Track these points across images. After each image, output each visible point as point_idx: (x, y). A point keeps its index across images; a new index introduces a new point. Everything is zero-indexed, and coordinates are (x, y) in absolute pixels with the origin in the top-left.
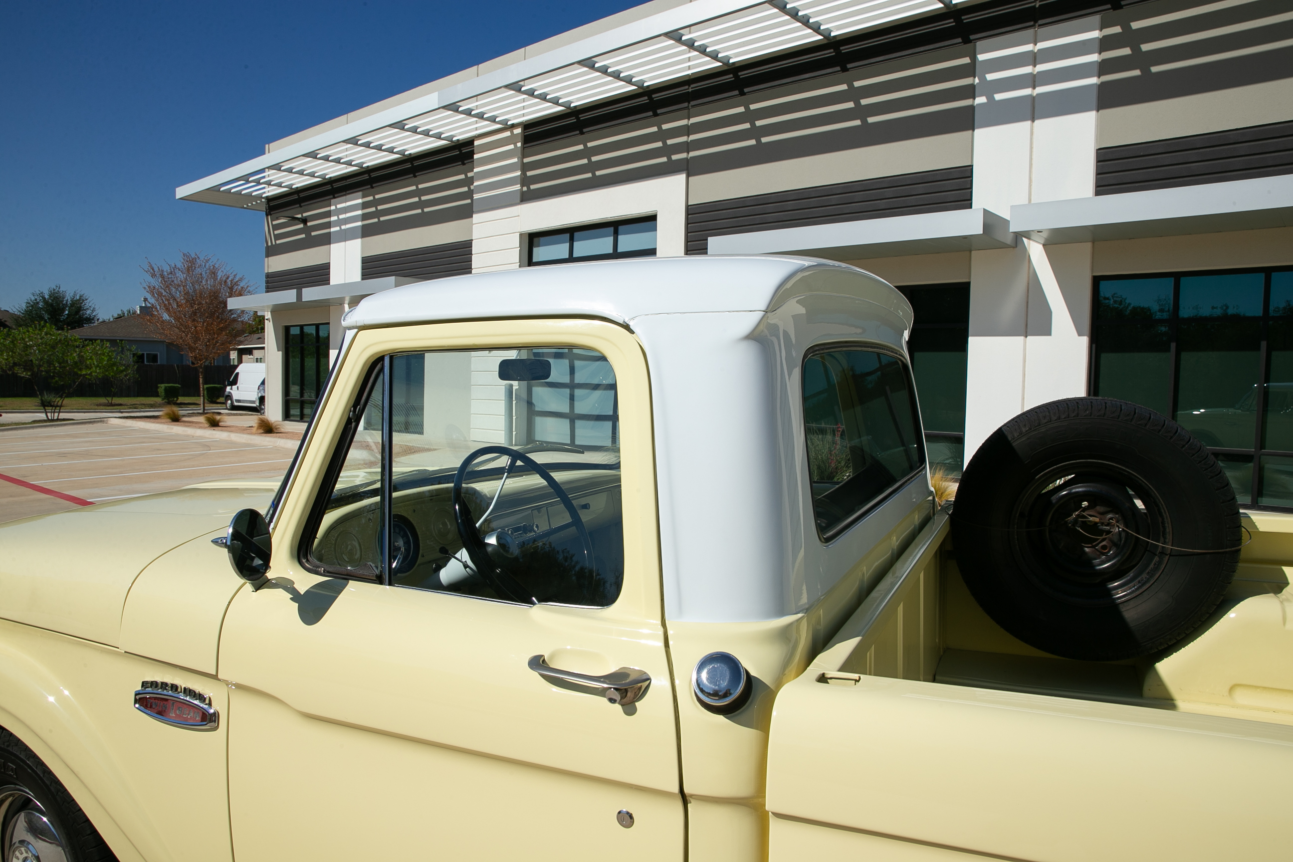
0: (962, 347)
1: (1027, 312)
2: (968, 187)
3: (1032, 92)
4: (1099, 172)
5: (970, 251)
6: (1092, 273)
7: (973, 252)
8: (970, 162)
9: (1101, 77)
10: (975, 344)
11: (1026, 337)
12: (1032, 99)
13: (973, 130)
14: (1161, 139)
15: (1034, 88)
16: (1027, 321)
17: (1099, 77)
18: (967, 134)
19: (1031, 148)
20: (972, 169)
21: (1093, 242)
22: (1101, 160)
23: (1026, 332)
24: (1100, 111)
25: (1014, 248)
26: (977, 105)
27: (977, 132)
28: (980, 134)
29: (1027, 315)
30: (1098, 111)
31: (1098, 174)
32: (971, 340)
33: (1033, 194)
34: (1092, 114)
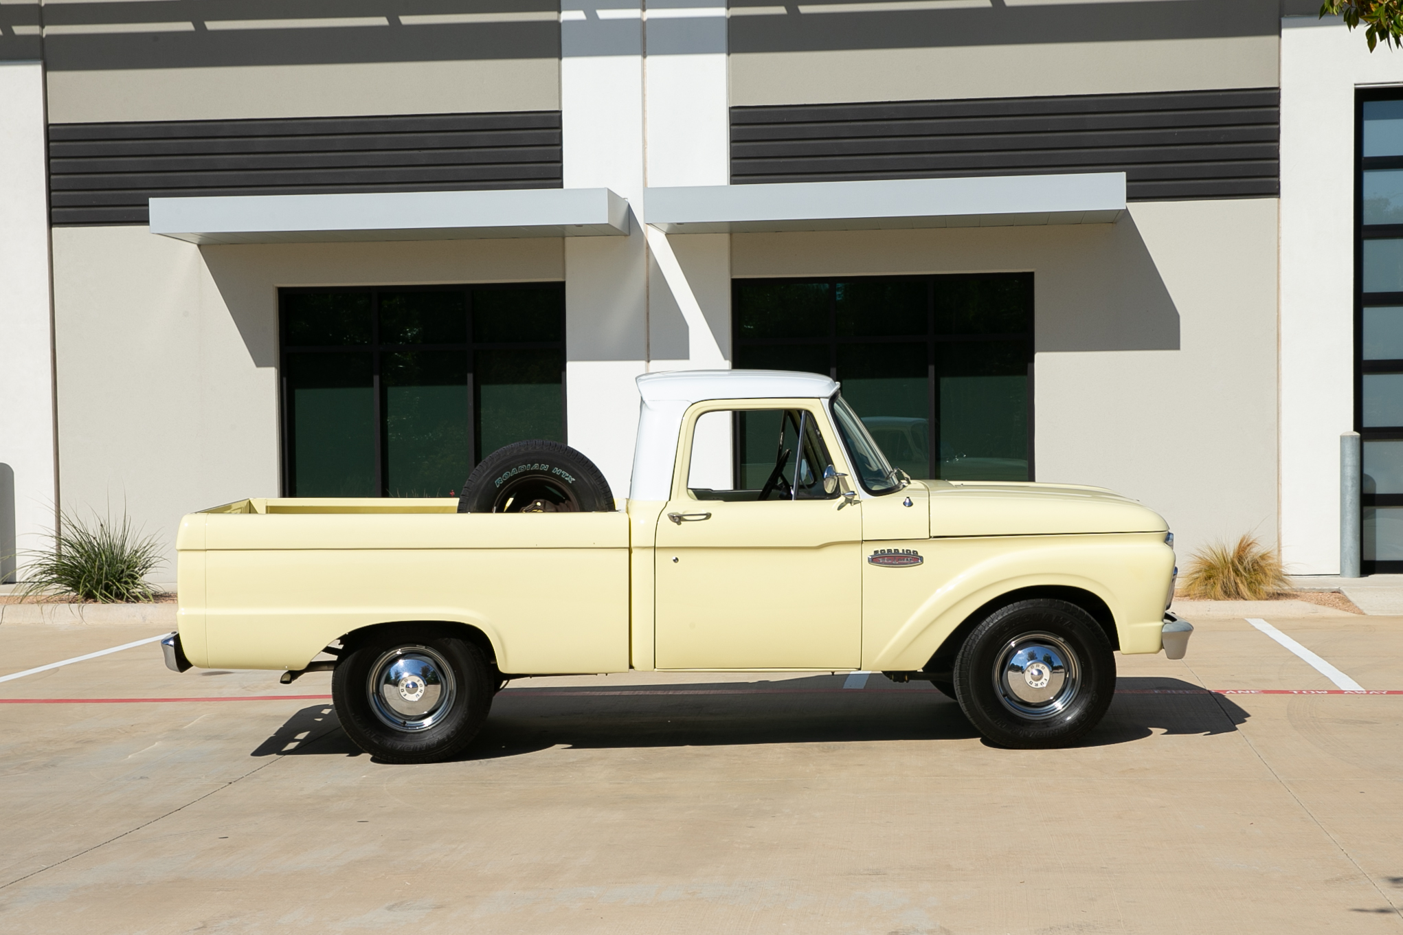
0: (557, 376)
1: (648, 327)
2: (556, 143)
3: (642, 15)
4: (734, 139)
5: (564, 237)
6: (731, 275)
7: (567, 239)
8: (558, 106)
9: (731, 9)
10: (576, 372)
11: (649, 361)
12: (643, 25)
13: (560, 58)
14: (807, 103)
15: (644, 10)
16: (648, 339)
17: (728, 8)
18: (551, 62)
19: (644, 95)
20: (560, 117)
21: (731, 234)
22: (735, 122)
23: (648, 355)
24: (732, 55)
25: (626, 235)
26: (563, 21)
27: (567, 62)
28: (570, 65)
29: (648, 331)
30: (729, 54)
31: (733, 140)
32: (571, 367)
33: (648, 160)
34: (721, 59)
